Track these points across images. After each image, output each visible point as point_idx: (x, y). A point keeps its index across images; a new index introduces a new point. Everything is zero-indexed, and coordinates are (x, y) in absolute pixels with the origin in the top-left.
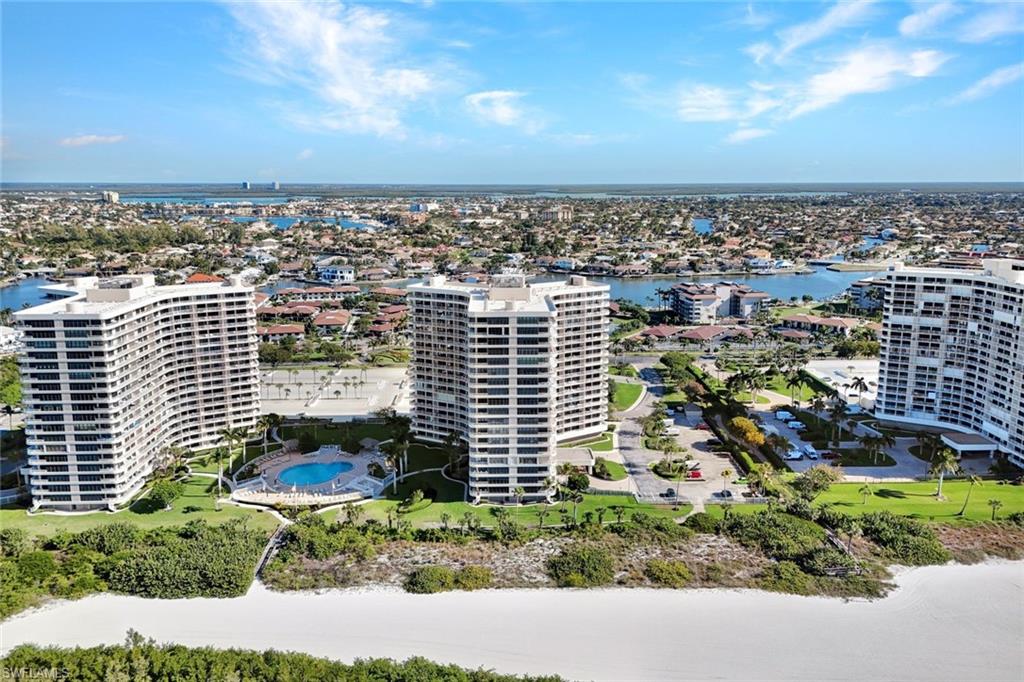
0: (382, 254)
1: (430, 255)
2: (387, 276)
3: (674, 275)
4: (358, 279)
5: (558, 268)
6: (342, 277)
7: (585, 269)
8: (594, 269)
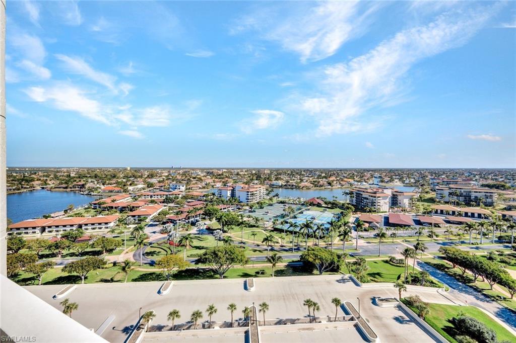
0: (200, 180)
1: (221, 181)
2: (200, 188)
3: (323, 188)
4: (187, 189)
5: (274, 185)
6: (179, 188)
7: (285, 185)
8: (290, 185)
